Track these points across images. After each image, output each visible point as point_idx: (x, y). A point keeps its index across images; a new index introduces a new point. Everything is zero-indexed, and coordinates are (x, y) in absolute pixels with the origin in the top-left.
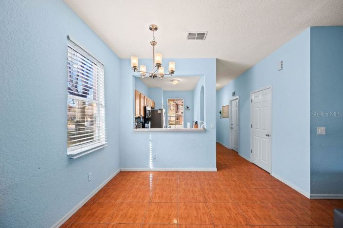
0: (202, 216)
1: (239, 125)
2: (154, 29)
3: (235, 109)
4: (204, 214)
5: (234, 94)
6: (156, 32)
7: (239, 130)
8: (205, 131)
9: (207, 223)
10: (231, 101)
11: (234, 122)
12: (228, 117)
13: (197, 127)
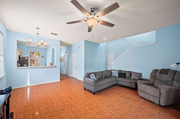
0: (56, 109)
1: (68, 64)
2: (38, 28)
3: (66, 58)
4: (57, 107)
5: (66, 53)
6: (38, 29)
7: (68, 66)
8: (56, 67)
9: (59, 110)
10: (65, 55)
11: (66, 63)
12: (63, 62)
13: (52, 65)
